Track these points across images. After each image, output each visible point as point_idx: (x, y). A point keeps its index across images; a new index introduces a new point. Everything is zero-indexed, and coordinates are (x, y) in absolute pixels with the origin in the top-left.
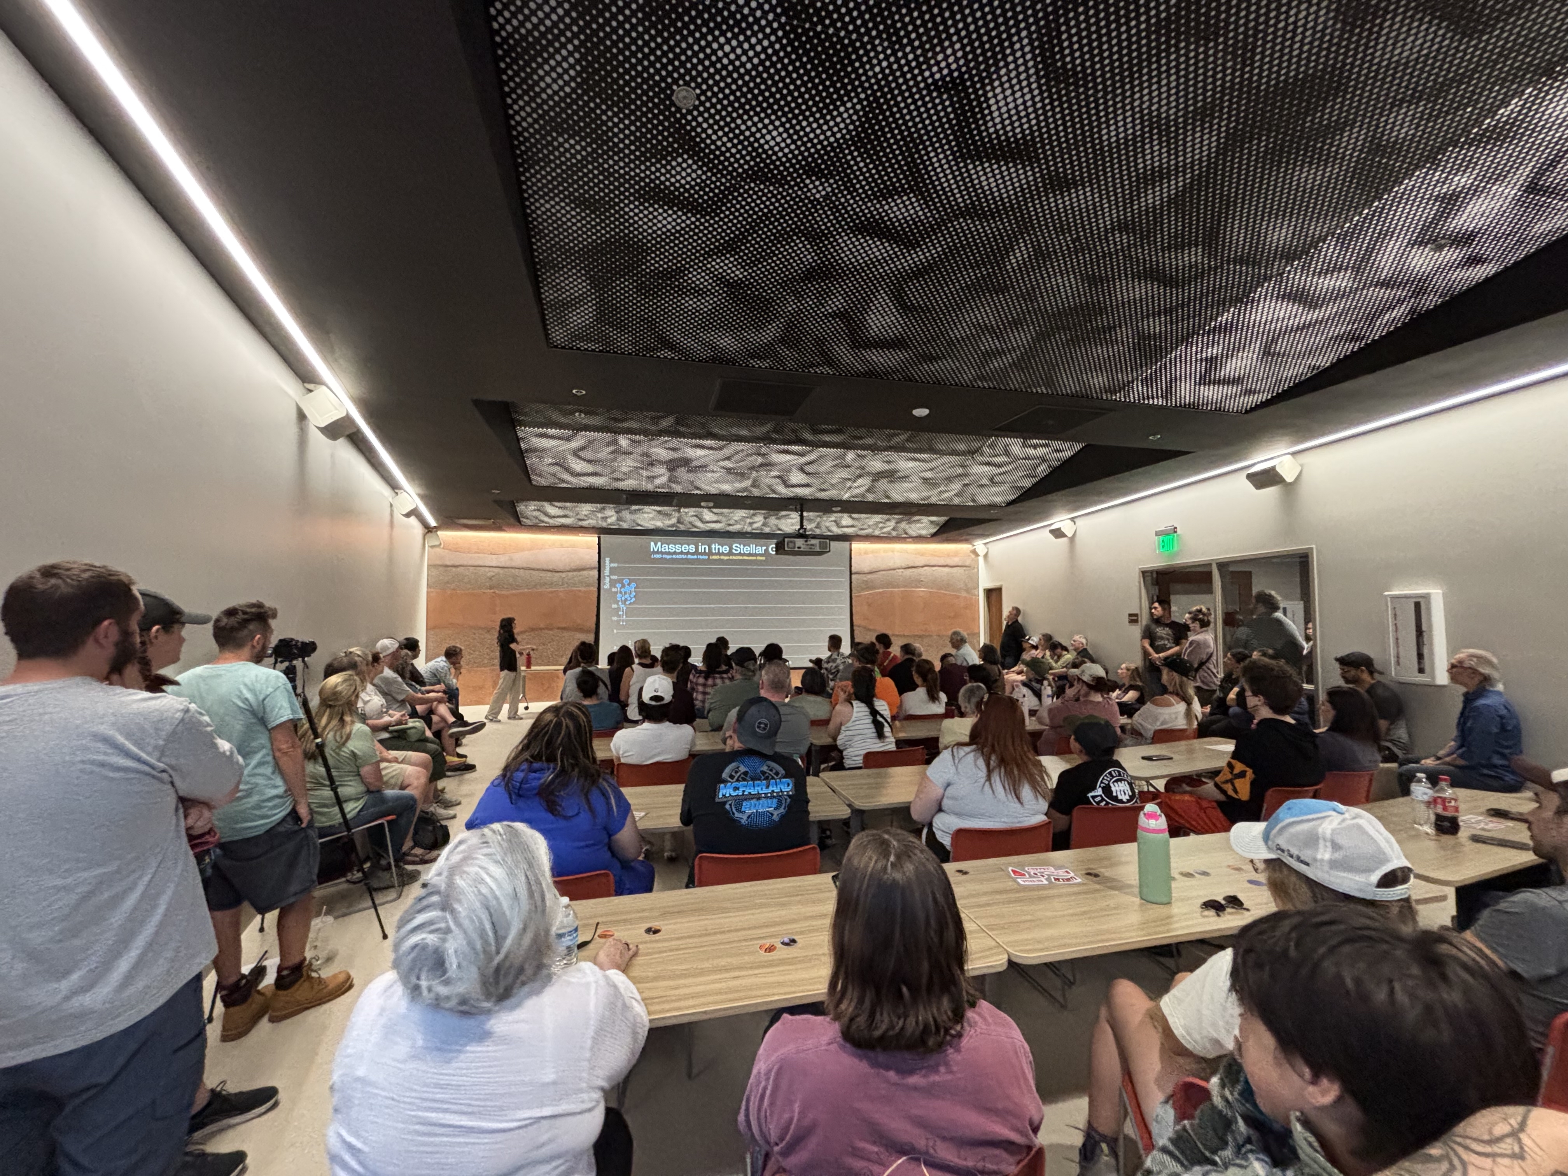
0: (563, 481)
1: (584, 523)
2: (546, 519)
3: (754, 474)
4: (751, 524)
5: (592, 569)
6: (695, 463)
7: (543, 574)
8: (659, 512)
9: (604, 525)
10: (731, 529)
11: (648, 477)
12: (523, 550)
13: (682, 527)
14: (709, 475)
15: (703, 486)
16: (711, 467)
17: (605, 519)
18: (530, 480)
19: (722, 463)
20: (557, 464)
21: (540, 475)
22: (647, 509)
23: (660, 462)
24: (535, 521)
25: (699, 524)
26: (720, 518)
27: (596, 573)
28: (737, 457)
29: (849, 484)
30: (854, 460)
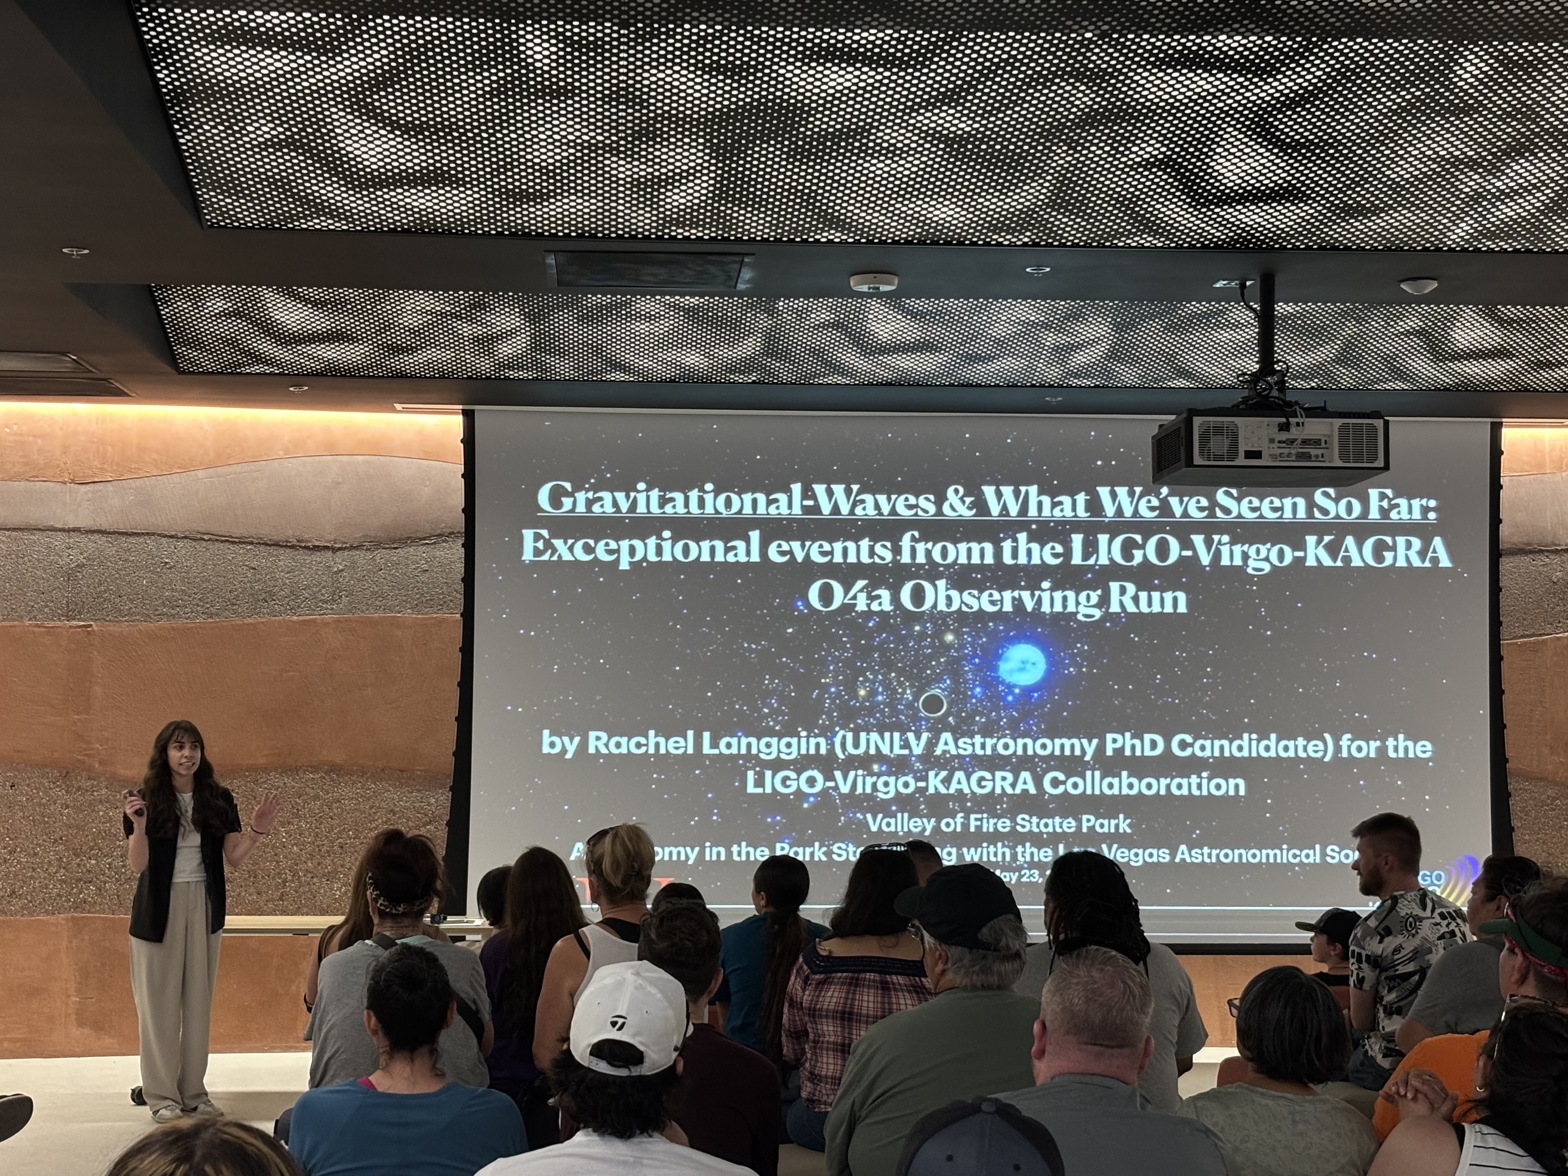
0: (321, 209)
1: (409, 362)
2: (266, 347)
3: (1061, 157)
4: (1063, 351)
5: (443, 536)
6: (819, 123)
7: (262, 558)
8: (691, 313)
9: (485, 365)
10: (982, 372)
11: (637, 184)
12: (187, 467)
13: (784, 371)
14: (879, 166)
15: (854, 211)
16: (886, 135)
17: (486, 342)
18: (195, 206)
19: (926, 119)
20: (291, 144)
21: (232, 187)
22: (644, 304)
23: (680, 122)
24: (228, 356)
25: (851, 358)
26: (935, 332)
27: (457, 551)
28: (988, 90)
29: (1471, 182)
30: (1485, 82)
